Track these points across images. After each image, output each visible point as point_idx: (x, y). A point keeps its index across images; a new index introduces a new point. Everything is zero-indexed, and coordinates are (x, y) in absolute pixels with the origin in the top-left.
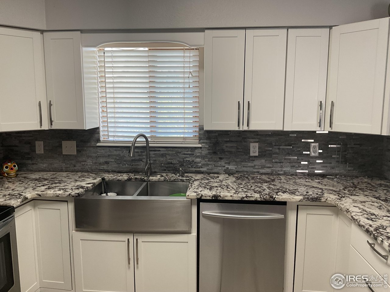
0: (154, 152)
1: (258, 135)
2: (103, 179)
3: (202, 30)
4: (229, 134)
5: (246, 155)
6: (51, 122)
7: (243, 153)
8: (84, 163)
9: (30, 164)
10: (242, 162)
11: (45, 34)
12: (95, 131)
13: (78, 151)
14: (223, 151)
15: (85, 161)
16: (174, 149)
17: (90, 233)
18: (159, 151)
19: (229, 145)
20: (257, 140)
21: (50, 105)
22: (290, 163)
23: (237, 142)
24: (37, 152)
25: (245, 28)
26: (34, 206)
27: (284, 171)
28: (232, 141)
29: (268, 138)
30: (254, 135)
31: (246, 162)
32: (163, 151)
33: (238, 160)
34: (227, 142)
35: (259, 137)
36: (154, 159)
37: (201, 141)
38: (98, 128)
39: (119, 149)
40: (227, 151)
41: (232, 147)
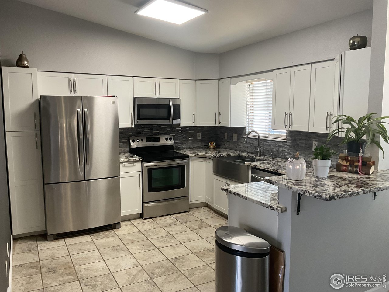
0: (266, 143)
1: (317, 136)
2: (239, 154)
3: (271, 71)
4: (301, 134)
5: (311, 150)
6: (220, 123)
7: (308, 148)
8: (239, 146)
9: (223, 144)
10: (308, 154)
11: (221, 80)
12: (243, 129)
13: (238, 139)
14: (298, 146)
15: (240, 145)
16: (274, 142)
17: (219, 177)
18: (268, 142)
19: (301, 141)
20: (317, 140)
21: (220, 114)
22: (336, 159)
23: (305, 140)
24: (225, 139)
25: (290, 67)
26: (205, 160)
27: (333, 164)
28: (303, 139)
29: (323, 139)
30: (315, 136)
31: (310, 155)
32: (270, 143)
33: (306, 153)
34: (300, 139)
35: (318, 137)
36: (266, 147)
37: (287, 138)
38: (245, 127)
39: (252, 139)
40: (300, 146)
41: (303, 143)
